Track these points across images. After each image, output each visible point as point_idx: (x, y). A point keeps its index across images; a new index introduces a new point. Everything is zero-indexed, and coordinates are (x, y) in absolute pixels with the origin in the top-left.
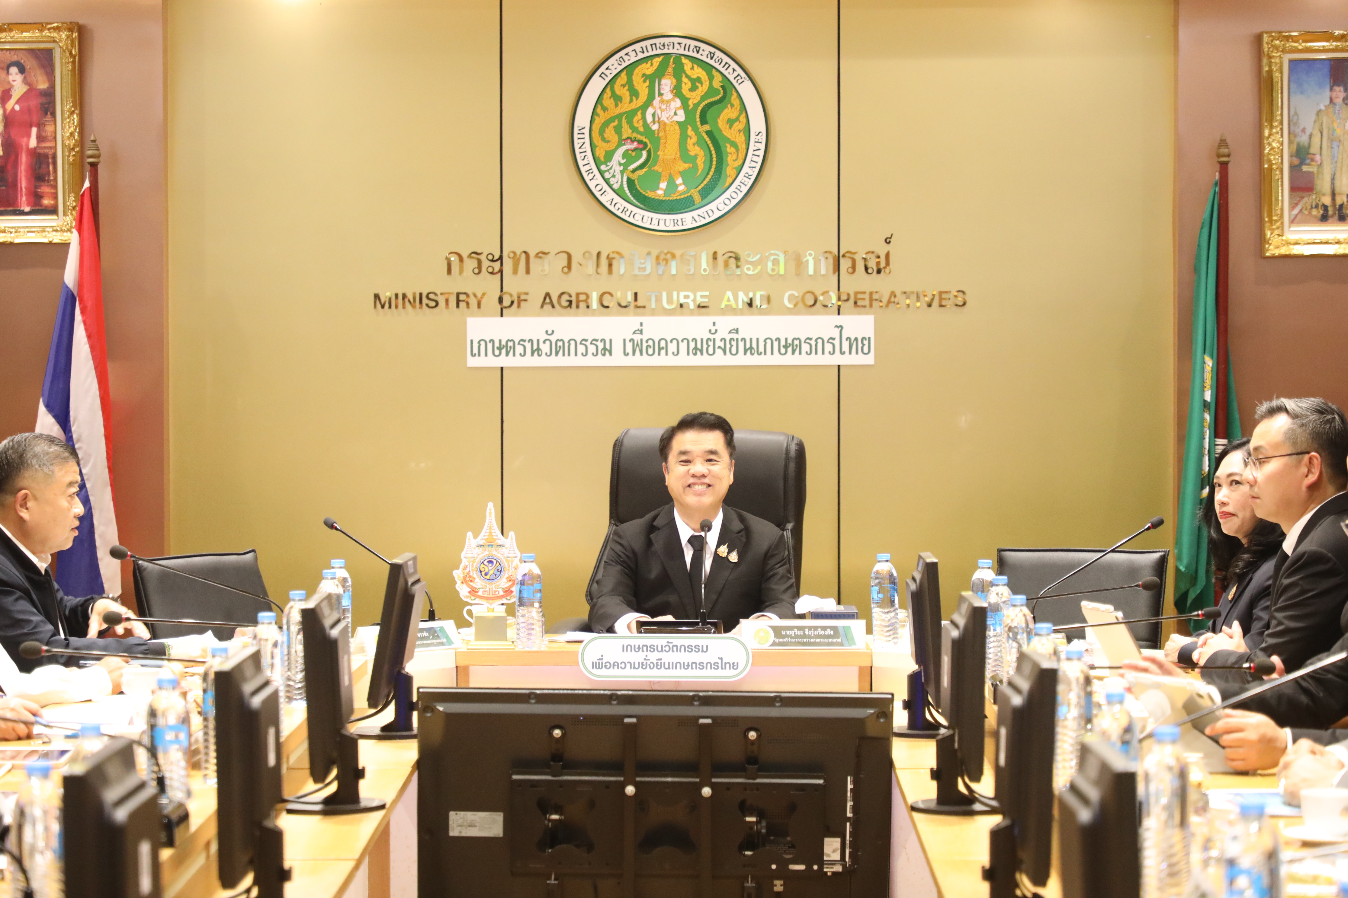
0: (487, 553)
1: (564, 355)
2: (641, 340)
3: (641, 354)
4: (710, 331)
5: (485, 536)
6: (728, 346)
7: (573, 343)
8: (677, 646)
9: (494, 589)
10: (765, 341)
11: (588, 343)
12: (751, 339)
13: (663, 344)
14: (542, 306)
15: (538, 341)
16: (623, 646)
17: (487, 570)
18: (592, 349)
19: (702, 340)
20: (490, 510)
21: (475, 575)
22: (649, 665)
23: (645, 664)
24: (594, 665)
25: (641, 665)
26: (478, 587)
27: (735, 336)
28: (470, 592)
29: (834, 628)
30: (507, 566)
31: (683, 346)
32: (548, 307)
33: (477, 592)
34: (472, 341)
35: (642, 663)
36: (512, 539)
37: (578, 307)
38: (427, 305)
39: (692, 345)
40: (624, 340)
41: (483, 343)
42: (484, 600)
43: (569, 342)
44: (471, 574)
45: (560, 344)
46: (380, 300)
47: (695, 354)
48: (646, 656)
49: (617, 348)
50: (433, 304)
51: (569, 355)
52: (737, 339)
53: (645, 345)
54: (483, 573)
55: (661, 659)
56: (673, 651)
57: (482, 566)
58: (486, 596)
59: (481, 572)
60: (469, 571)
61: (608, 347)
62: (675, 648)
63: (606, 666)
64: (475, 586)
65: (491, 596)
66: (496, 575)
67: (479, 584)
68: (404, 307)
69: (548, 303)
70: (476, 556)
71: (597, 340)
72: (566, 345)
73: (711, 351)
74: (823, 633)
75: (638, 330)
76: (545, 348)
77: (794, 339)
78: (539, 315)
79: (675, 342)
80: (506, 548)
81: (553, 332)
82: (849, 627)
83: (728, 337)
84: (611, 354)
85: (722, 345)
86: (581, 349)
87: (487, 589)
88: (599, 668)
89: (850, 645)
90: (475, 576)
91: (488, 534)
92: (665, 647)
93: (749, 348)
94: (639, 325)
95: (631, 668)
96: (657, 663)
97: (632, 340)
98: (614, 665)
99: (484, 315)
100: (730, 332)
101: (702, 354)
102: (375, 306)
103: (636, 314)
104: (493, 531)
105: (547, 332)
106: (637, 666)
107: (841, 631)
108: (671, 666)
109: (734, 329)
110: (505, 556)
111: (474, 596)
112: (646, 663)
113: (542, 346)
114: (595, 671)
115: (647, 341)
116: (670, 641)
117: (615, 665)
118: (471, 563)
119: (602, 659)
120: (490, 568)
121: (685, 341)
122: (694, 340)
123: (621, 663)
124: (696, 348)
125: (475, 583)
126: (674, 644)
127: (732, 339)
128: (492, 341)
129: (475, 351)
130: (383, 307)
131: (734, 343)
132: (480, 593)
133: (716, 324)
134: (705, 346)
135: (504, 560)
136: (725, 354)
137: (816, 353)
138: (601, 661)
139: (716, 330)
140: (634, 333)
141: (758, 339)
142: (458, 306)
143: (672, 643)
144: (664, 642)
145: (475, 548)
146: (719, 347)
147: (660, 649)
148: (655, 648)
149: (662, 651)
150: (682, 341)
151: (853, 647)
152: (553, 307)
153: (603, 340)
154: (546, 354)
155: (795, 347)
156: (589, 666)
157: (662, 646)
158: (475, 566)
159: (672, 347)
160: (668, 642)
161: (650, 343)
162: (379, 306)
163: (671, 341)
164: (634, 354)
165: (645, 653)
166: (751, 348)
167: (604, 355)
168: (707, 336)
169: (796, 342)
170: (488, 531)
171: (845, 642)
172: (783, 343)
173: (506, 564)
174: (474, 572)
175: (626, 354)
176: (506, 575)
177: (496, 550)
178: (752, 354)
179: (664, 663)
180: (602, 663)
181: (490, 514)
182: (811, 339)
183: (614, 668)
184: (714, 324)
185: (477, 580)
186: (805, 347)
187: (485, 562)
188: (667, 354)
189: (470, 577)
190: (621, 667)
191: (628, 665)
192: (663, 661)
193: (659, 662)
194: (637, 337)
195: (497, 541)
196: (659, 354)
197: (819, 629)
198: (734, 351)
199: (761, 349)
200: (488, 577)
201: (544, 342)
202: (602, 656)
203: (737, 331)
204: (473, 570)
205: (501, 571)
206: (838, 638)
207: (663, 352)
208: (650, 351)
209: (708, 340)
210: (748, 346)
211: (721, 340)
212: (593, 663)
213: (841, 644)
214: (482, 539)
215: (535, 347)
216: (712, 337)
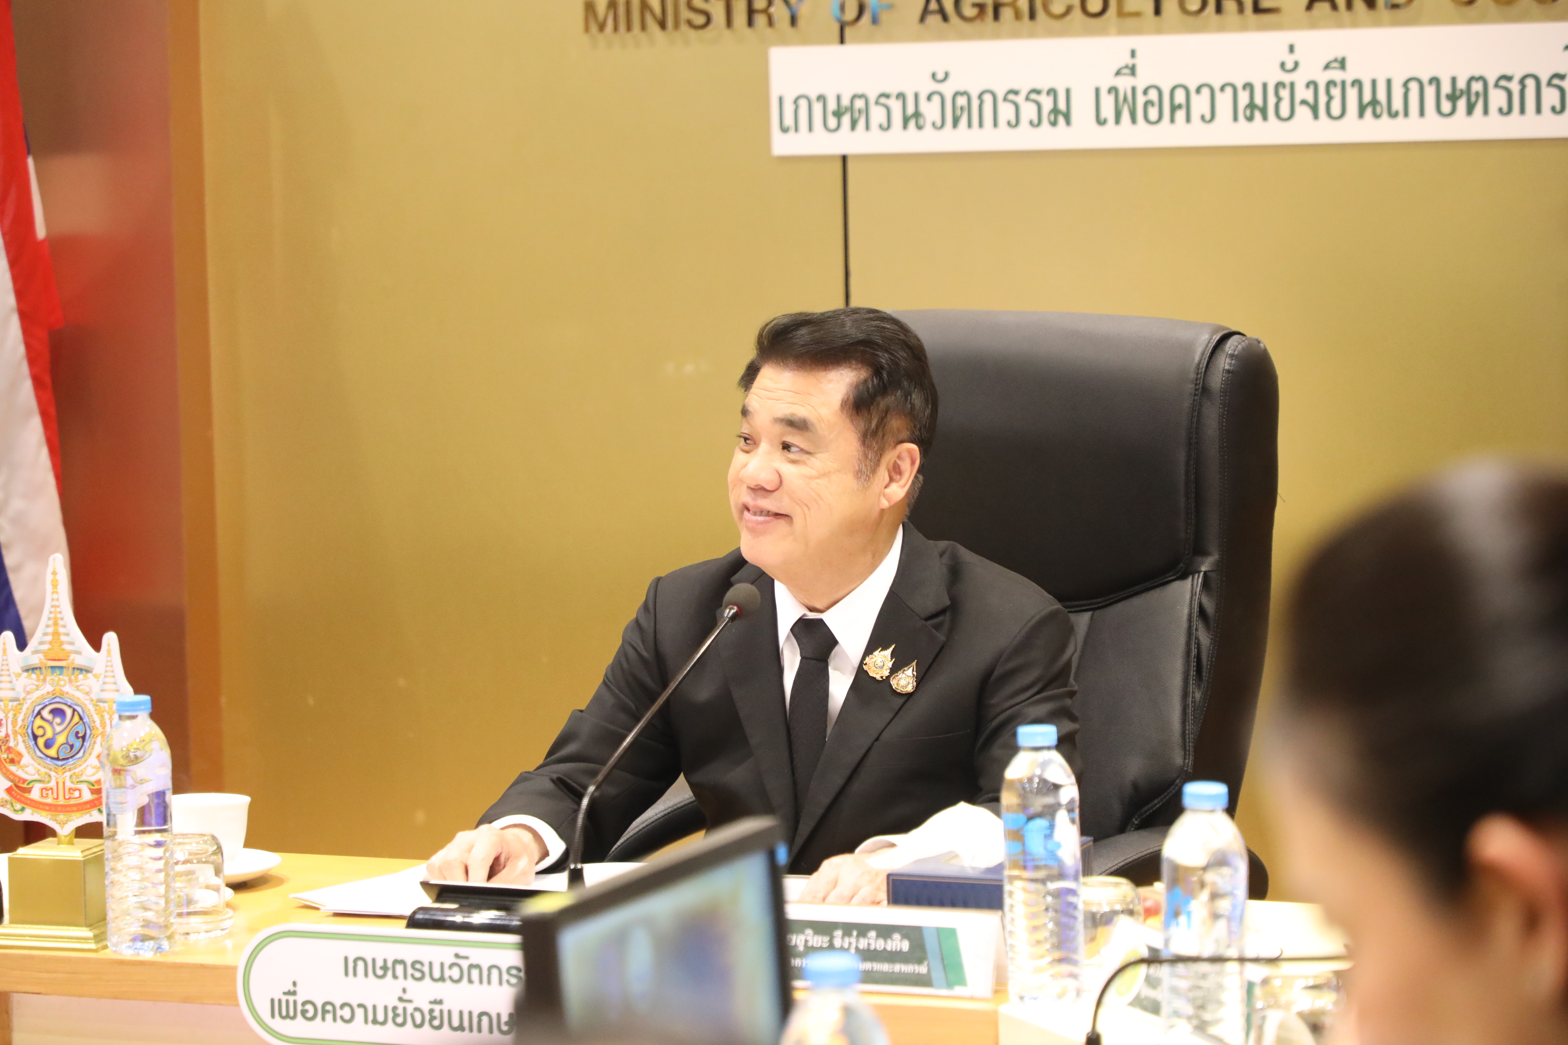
0: (48, 688)
1: (970, 125)
2: (1134, 89)
3: (1134, 120)
4: (1283, 65)
5: (41, 643)
6: (1323, 99)
7: (988, 98)
8: (478, 966)
9: (69, 784)
10: (1406, 84)
11: (1020, 99)
12: (1374, 83)
13: (1180, 96)
14: (922, 19)
15: (916, 96)
16: (346, 959)
17: (49, 735)
18: (1029, 111)
19: (1265, 86)
20: (54, 573)
21: (20, 745)
22: (412, 1016)
23: (400, 1011)
24: (275, 1007)
25: (390, 1015)
26: (29, 778)
27: (1336, 75)
28: (9, 790)
29: (913, 933)
30: (98, 724)
31: (1224, 101)
32: (934, 20)
33: (29, 790)
34: (781, 100)
35: (395, 1009)
36: (109, 651)
37: (996, 16)
38: (690, 23)
39: (1244, 98)
40: (1097, 91)
41: (803, 103)
42: (44, 813)
43: (980, 97)
44: (11, 744)
45: (962, 101)
46: (595, 15)
47: (1250, 119)
48: (404, 991)
49: (1082, 109)
50: (700, 20)
51: (981, 125)
52: (1343, 83)
53: (1141, 100)
54: (41, 741)
55: (440, 1002)
56: (470, 981)
57: (38, 722)
58: (49, 801)
59: (35, 737)
60: (7, 735)
61: (1062, 106)
62: (475, 973)
63: (304, 1012)
64: (21, 774)
65: (61, 801)
66: (72, 747)
67: (31, 770)
68: (643, 27)
69: (933, 12)
70: (22, 695)
71: (1038, 92)
72: (975, 103)
73: (1285, 111)
74: (880, 944)
75: (1127, 67)
76: (931, 111)
77: (1472, 79)
78: (918, 38)
79: (1206, 92)
80: (95, 676)
81: (947, 75)
82: (952, 932)
83: (1322, 79)
84: (1068, 122)
85: (1309, 96)
86: (1006, 112)
87: (53, 784)
88: (287, 1016)
89: (950, 985)
90: (21, 748)
91: (49, 638)
92: (452, 966)
93: (1369, 104)
94: (1129, 54)
95: (366, 1021)
96: (431, 1011)
97: (1113, 90)
98: (325, 1012)
99: (806, 41)
100: (1327, 67)
101: (1265, 117)
102: (587, 29)
103: (1122, 32)
104: (61, 630)
105: (934, 76)
106: (380, 1017)
107: (931, 944)
108: (466, 1024)
109: (1336, 60)
110: (93, 696)
111: (19, 801)
112: (405, 1009)
113: (924, 107)
114: (278, 1024)
115: (1145, 92)
116: (463, 951)
117: (327, 1010)
118: (11, 715)
119: (294, 993)
120: (58, 729)
121: (1229, 91)
122: (1249, 86)
123: (342, 1006)
124: (1251, 106)
125: (22, 768)
126: (474, 960)
127: (1330, 84)
128: (822, 98)
129: (789, 121)
130: (602, 27)
131: (1336, 92)
132: (35, 795)
133: (1296, 49)
134: (1272, 100)
135: (91, 708)
136: (1316, 116)
137: (1522, 111)
138: (291, 998)
139: (1296, 64)
140: (1118, 73)
141: (1389, 82)
142: (750, 23)
143: (466, 958)
144: (446, 955)
145: (19, 675)
146: (1304, 102)
147: (437, 974)
148: (426, 969)
149: (442, 979)
150: (1222, 89)
151: (958, 990)
152: (945, 18)
153: (1052, 92)
154: (934, 124)
155: (1473, 99)
156: (264, 1011)
157: (442, 965)
158: (20, 723)
159: (1200, 104)
160: (457, 956)
161: (1153, 95)
162: (594, 28)
163: (1198, 91)
164: (1118, 120)
165: (401, 983)
166: (1374, 102)
167: (1054, 124)
168: (1275, 76)
169: (1477, 87)
170: (50, 630)
171: (937, 975)
172: (1446, 89)
173: (96, 718)
174: (20, 738)
175: (1101, 122)
176: (97, 748)
177: (70, 681)
178: (1376, 116)
179: (450, 1012)
180: (295, 1002)
181: (55, 586)
182: (1509, 78)
183: (323, 1019)
184: (1292, 49)
185: (26, 759)
186: (1497, 98)
187: (46, 713)
188: (1188, 119)
189: (9, 749)
190: (342, 1018)
191: (359, 1013)
192: (445, 1007)
193: (437, 1008)
194: (1124, 83)
195: (72, 656)
196: (1172, 120)
197: (873, 934)
198: (1336, 110)
199: (1397, 104)
200: (52, 752)
201: (929, 98)
202: (294, 984)
203: (1342, 64)
204: (15, 733)
205: (84, 738)
206: (920, 961)
207: (1180, 115)
208: (1153, 113)
209: (1279, 85)
210: (1367, 97)
211: (1308, 85)
212: (272, 1001)
213: (923, 981)
214: (36, 652)
215: (911, 110)
216: (1286, 78)
